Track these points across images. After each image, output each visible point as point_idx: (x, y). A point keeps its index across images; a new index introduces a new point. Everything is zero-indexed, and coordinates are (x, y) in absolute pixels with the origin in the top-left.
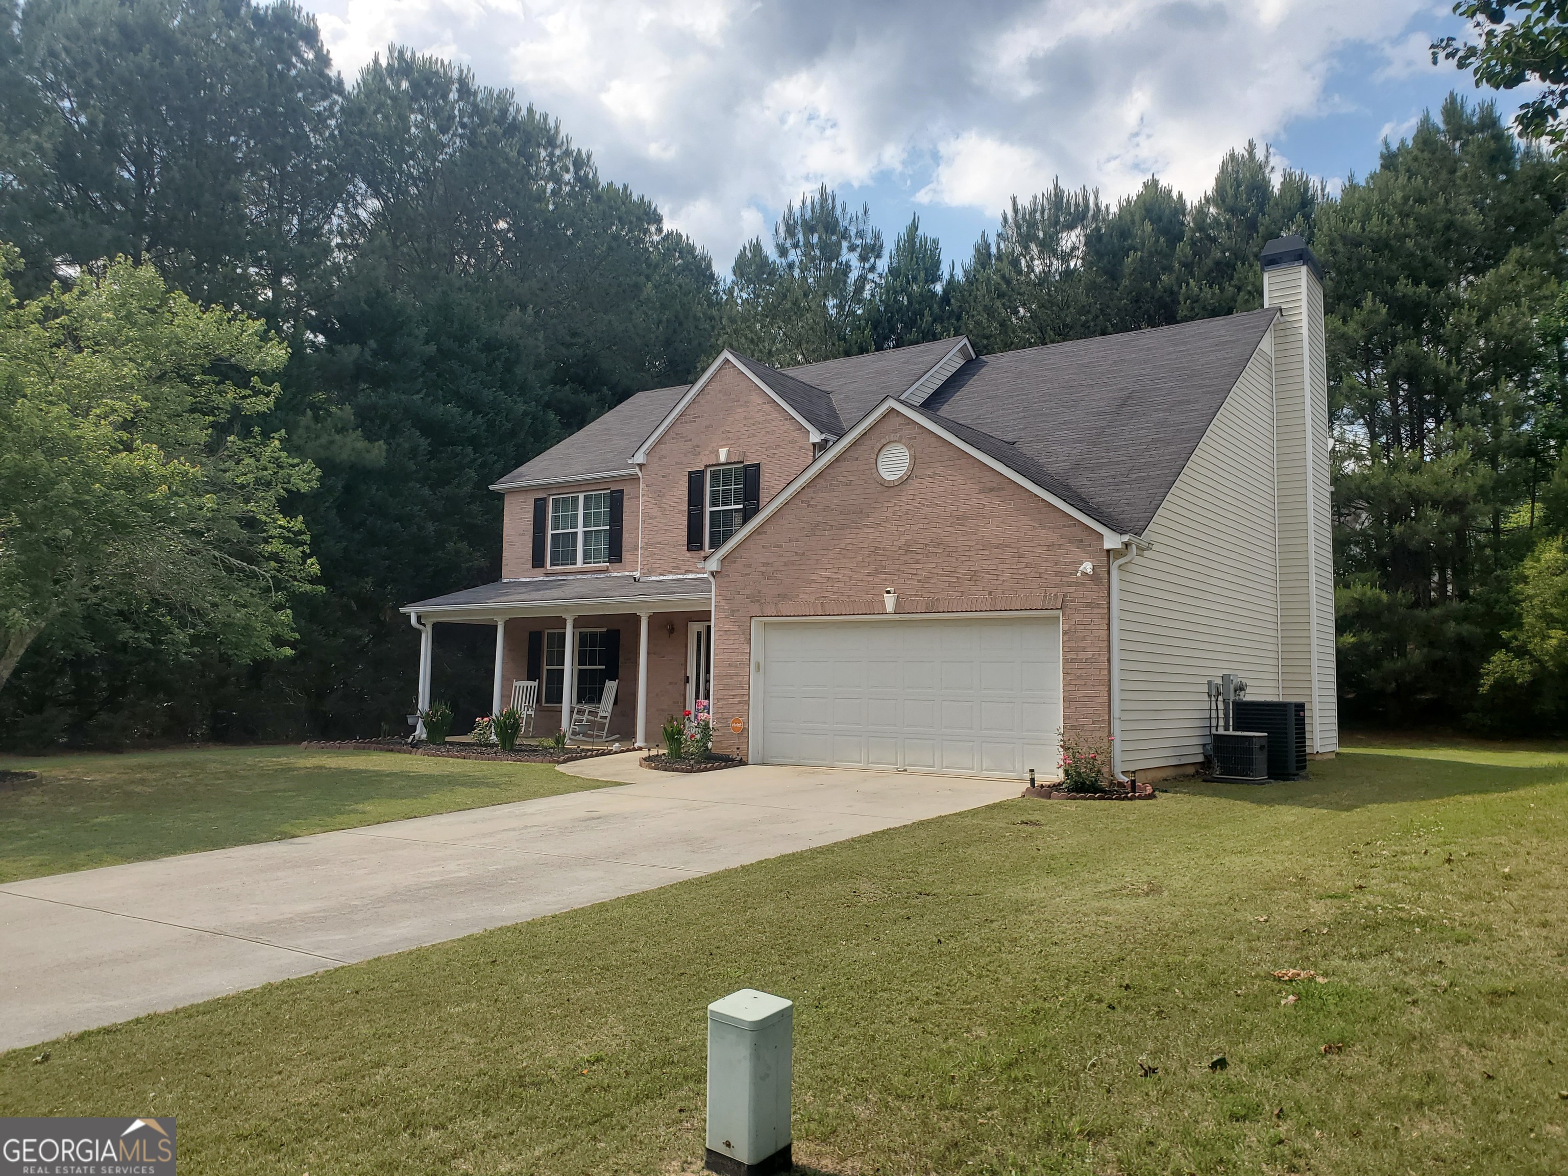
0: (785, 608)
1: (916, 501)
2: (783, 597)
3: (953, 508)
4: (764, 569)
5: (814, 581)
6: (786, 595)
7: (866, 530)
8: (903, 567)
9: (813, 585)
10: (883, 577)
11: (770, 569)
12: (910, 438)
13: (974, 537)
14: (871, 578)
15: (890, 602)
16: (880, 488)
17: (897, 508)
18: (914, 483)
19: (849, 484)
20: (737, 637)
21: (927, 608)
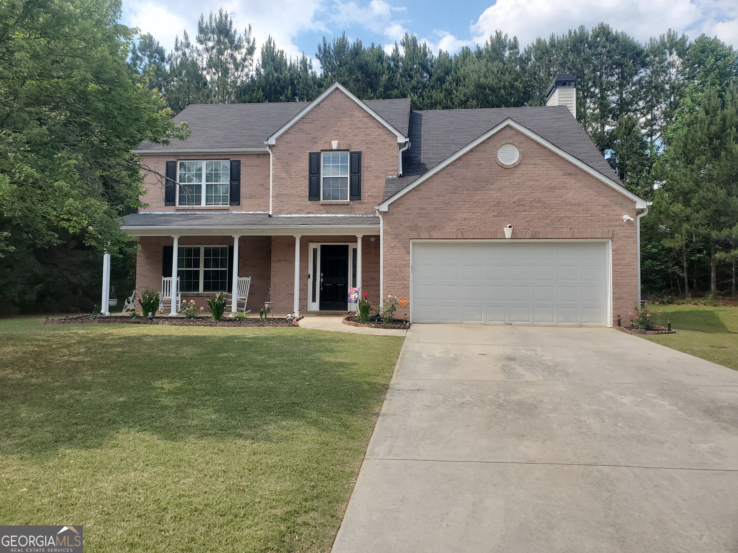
0: (435, 234)
1: (524, 178)
2: (433, 228)
3: (547, 182)
4: (420, 211)
5: (456, 219)
6: (435, 227)
7: (491, 192)
8: (515, 213)
9: (455, 222)
10: (504, 218)
11: (424, 211)
12: (520, 143)
13: (560, 199)
14: (495, 218)
15: (508, 232)
16: (500, 169)
17: (512, 181)
18: (523, 168)
19: (479, 165)
20: (400, 250)
21: (532, 236)
